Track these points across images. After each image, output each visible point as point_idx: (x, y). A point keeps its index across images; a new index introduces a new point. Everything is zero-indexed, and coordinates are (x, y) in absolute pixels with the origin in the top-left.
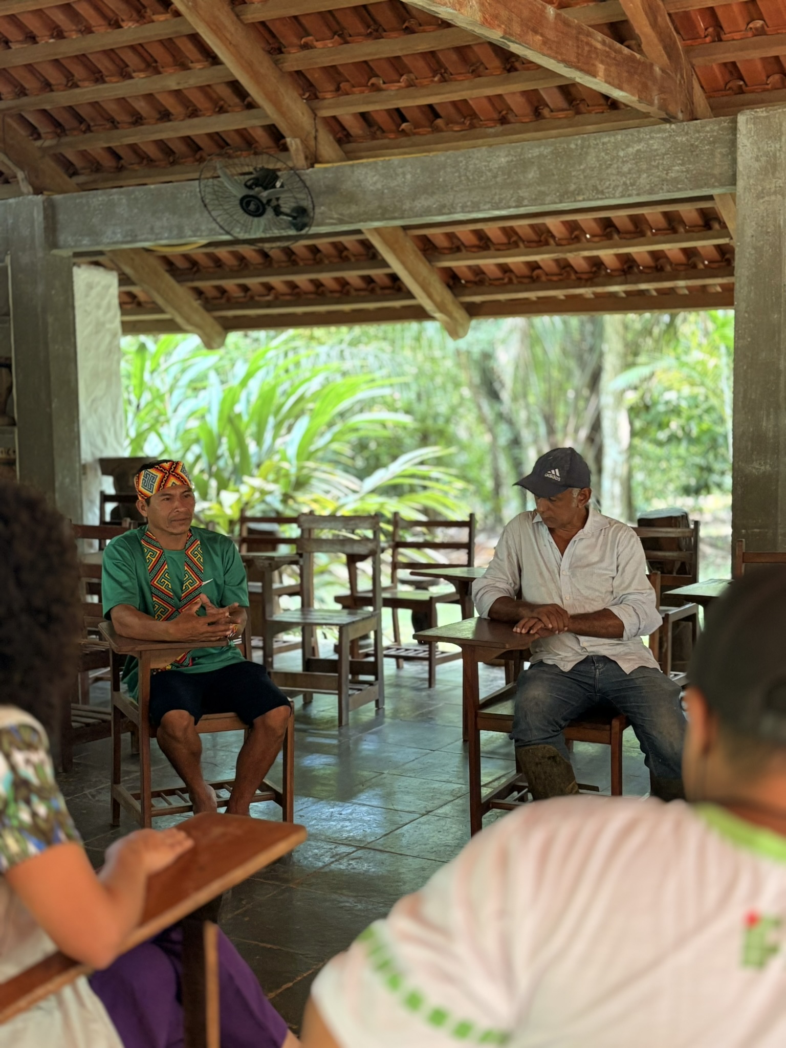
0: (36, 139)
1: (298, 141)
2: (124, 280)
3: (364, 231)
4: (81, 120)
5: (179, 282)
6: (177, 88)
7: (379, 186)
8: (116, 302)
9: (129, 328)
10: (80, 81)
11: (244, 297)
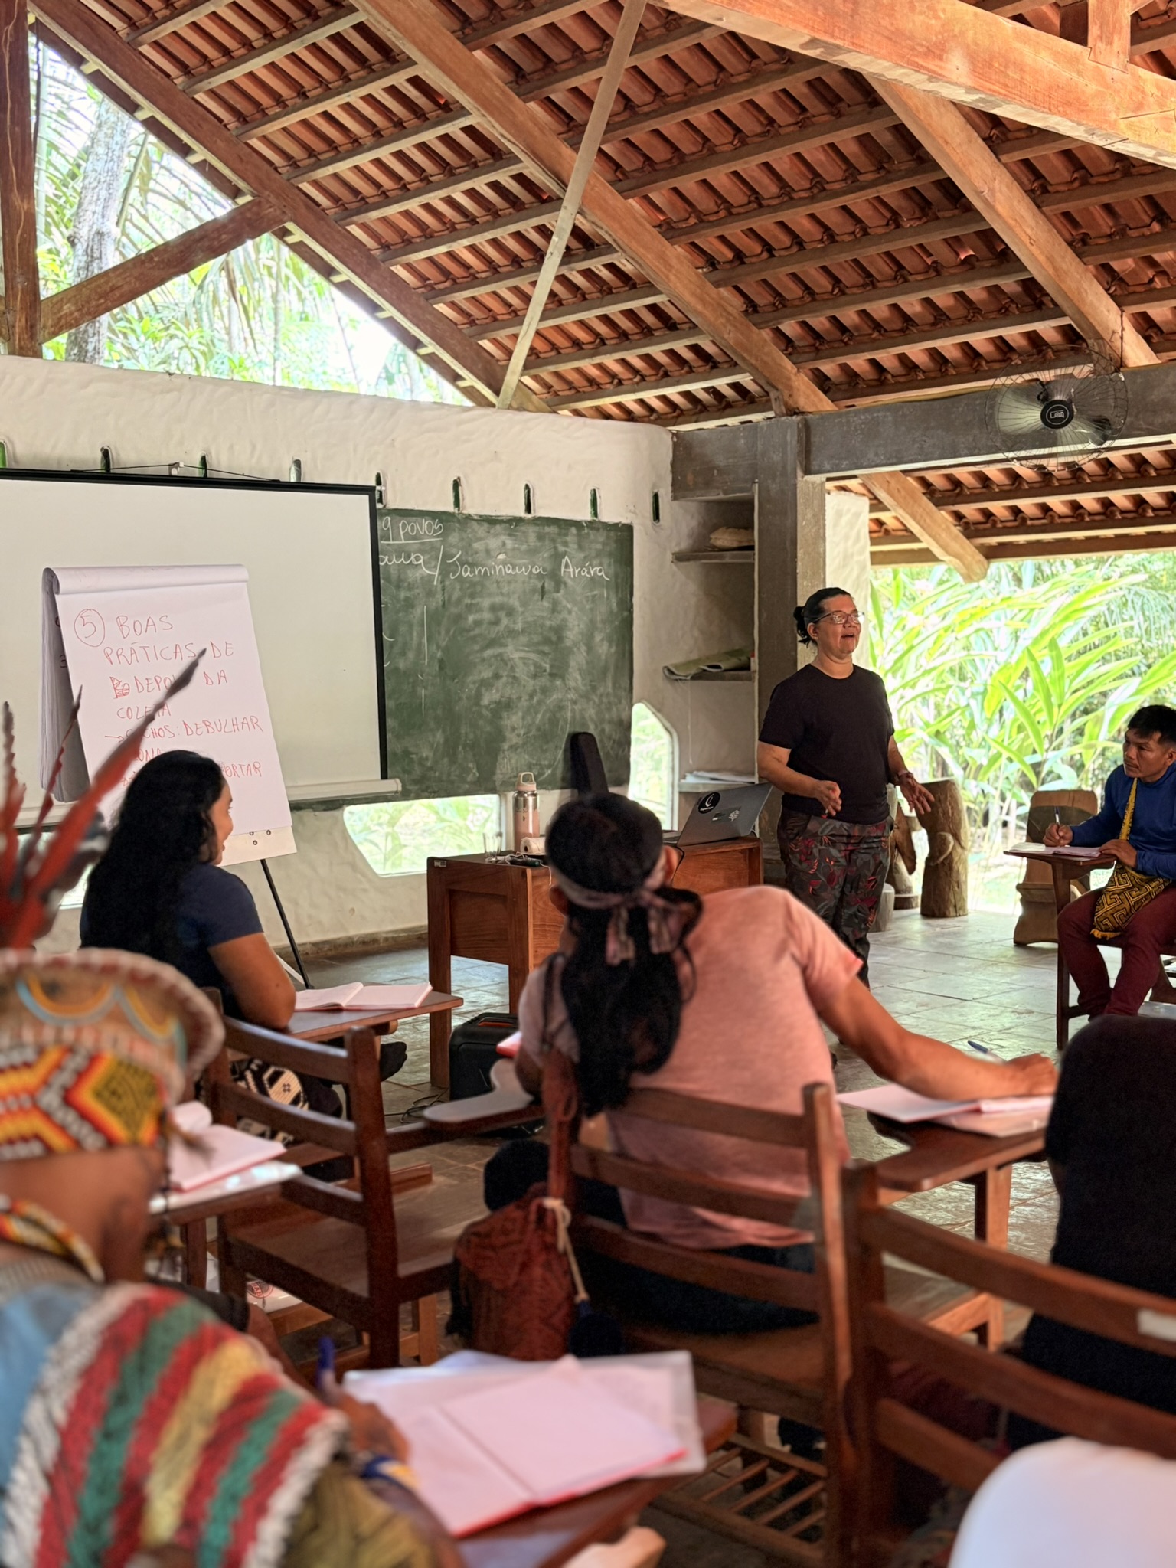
0: (791, 354)
2: (874, 505)
3: (1174, 441)
4: (844, 330)
5: (938, 505)
8: (865, 530)
9: (879, 559)
10: (847, 287)
11: (1015, 520)
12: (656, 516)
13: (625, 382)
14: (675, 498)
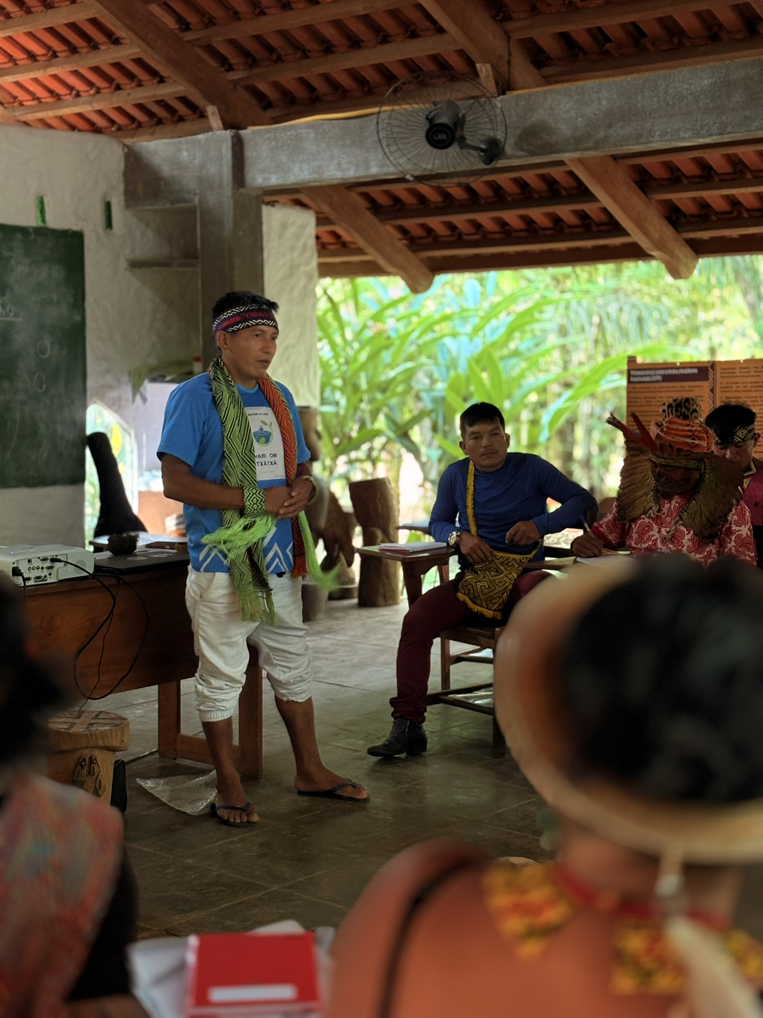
0: (228, 70)
1: (488, 66)
2: (321, 220)
3: (567, 162)
4: (270, 49)
5: (381, 220)
6: (363, 13)
7: (573, 113)
8: (312, 242)
9: (326, 270)
10: (267, 8)
11: (452, 236)
12: (109, 224)
13: (82, 94)
14: (127, 207)
